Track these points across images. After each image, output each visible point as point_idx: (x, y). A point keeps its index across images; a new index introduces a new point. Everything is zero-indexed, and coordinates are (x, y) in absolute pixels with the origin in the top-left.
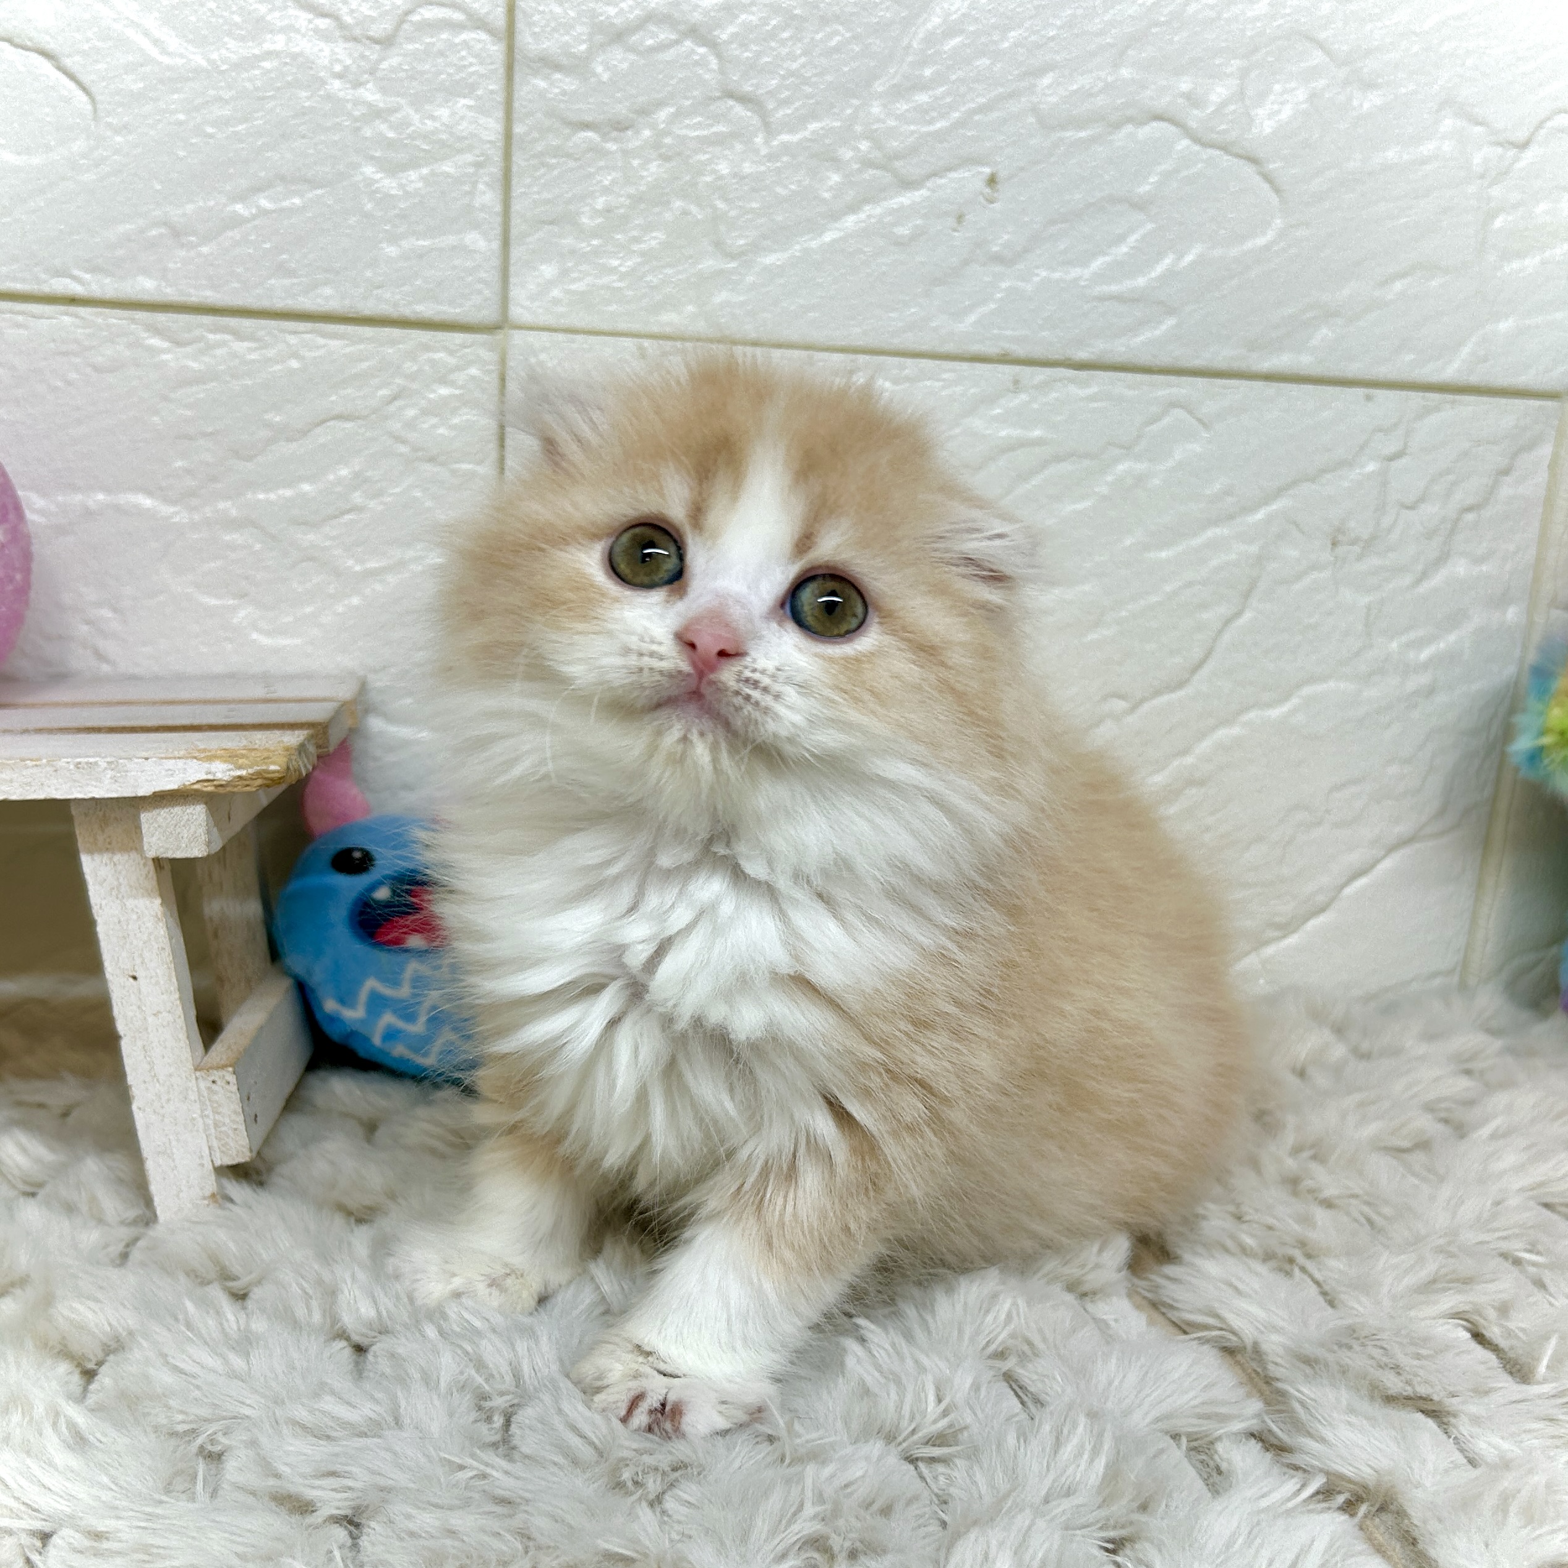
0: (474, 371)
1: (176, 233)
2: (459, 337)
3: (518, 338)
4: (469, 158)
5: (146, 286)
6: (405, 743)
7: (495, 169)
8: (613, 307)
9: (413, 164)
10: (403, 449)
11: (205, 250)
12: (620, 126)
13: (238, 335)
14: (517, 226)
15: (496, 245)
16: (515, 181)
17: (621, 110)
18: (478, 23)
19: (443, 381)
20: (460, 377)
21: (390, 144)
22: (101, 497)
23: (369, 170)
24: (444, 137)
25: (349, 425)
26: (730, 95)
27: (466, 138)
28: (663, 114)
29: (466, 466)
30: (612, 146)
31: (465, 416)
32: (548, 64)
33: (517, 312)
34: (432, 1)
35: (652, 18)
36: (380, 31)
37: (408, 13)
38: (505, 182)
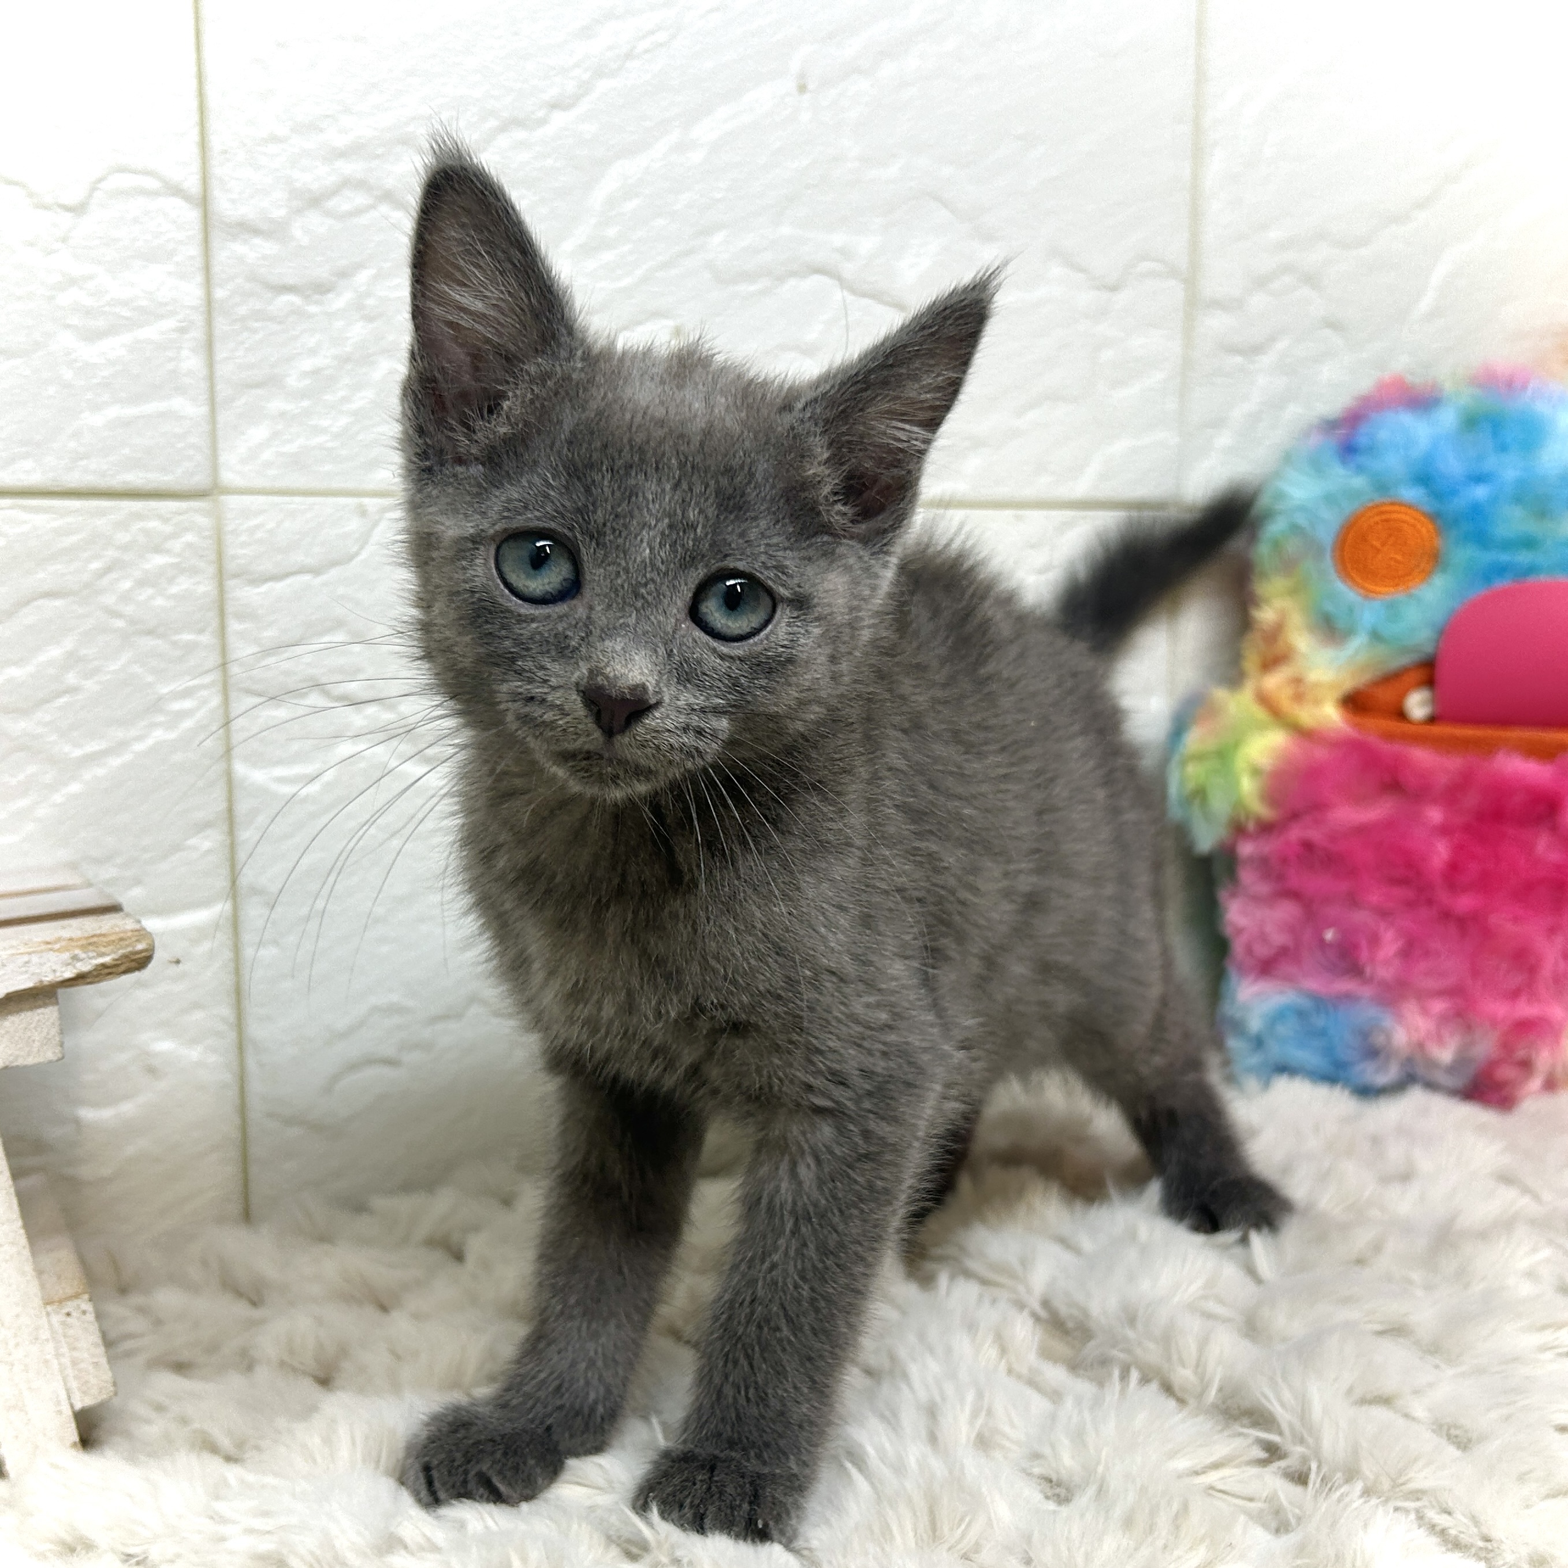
0: (189, 537)
2: (170, 505)
3: (233, 502)
4: (171, 323)
7: (197, 334)
8: (327, 468)
9: (111, 331)
10: (120, 624)
12: (321, 289)
14: (223, 390)
15: (204, 410)
16: (218, 346)
17: (322, 272)
18: (176, 191)
19: (158, 550)
20: (177, 545)
21: (88, 312)
23: (66, 339)
24: (144, 303)
25: (58, 603)
27: (166, 304)
28: (363, 277)
29: (187, 637)
30: (313, 309)
31: (183, 584)
32: (246, 229)
33: (228, 477)
34: (122, 170)
35: (347, 183)
36: (72, 198)
37: (100, 180)
38: (209, 346)
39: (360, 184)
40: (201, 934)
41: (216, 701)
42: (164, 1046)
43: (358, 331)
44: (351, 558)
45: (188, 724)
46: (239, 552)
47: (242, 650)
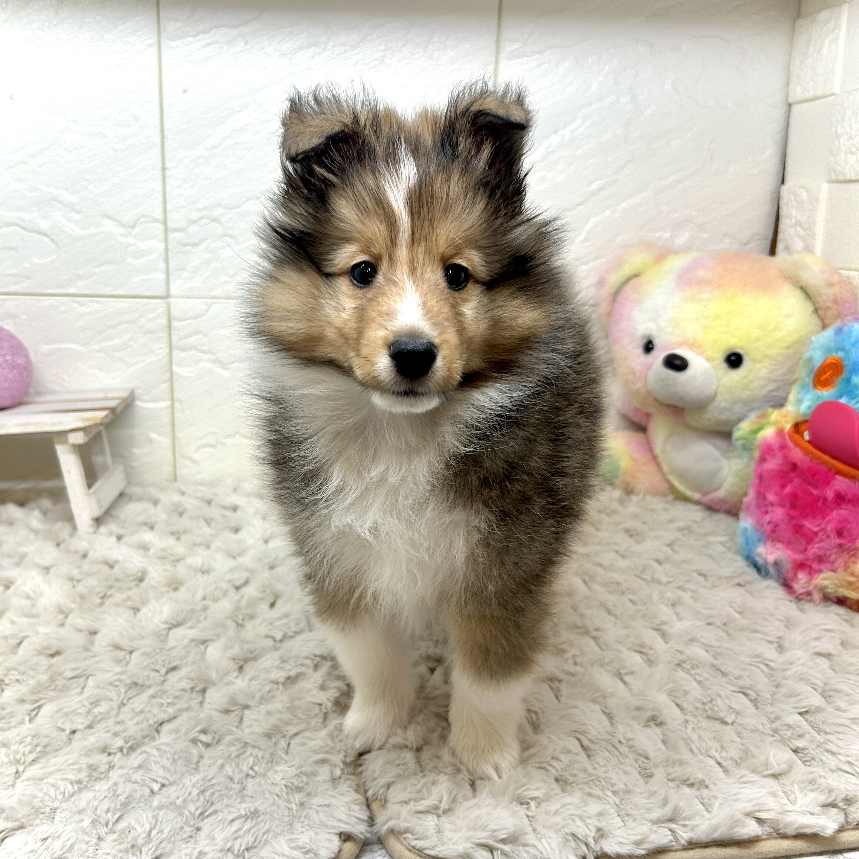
0: (160, 310)
1: (80, 277)
2: (156, 301)
3: (172, 300)
4: (156, 255)
5: (72, 290)
6: (147, 409)
10: (143, 330)
11: (88, 281)
12: (196, 245)
13: (97, 302)
14: (171, 272)
17: (197, 240)
18: (157, 221)
20: (158, 311)
21: (135, 252)
22: (62, 346)
23: (130, 259)
24: (149, 250)
25: (128, 325)
26: (226, 235)
27: (155, 250)
28: (208, 241)
29: (160, 334)
30: (195, 250)
31: (159, 321)
32: (175, 230)
33: (172, 293)
34: (144, 216)
35: (202, 218)
36: (131, 223)
37: (138, 220)
38: (167, 260)
39: (206, 217)
40: (162, 409)
41: (167, 350)
42: (153, 435)
43: (208, 255)
44: (204, 315)
45: (160, 356)
46: (174, 313)
47: (175, 338)
